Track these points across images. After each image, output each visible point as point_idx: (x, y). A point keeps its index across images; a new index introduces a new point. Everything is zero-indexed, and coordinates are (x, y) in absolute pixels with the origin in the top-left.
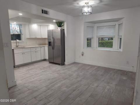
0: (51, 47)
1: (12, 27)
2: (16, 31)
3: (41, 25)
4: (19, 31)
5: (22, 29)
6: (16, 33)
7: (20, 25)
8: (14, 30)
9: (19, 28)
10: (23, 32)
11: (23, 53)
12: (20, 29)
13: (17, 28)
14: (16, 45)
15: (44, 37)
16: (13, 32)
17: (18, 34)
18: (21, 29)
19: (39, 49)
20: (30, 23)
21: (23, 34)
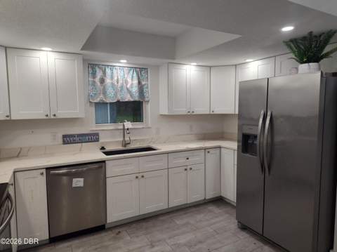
0: (254, 160)
1: (116, 78)
2: (127, 89)
3: (210, 67)
4: (135, 89)
5: (148, 83)
6: (128, 98)
7: (141, 69)
8: (122, 87)
9: (136, 82)
10: (149, 94)
11: (140, 176)
12: (139, 83)
13: (129, 80)
14: (122, 139)
15: (219, 110)
16: (116, 94)
17: (132, 100)
18: (143, 83)
19: (199, 157)
20: (174, 59)
21: (148, 101)
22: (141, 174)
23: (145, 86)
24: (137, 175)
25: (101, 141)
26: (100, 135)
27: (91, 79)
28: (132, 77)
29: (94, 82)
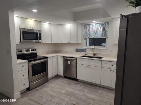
12: (105, 29)
14: (93, 53)
22: (89, 66)
23: (107, 31)
24: (87, 66)
25: (87, 52)
26: (87, 50)
27: (85, 30)
28: (101, 27)
29: (86, 31)
